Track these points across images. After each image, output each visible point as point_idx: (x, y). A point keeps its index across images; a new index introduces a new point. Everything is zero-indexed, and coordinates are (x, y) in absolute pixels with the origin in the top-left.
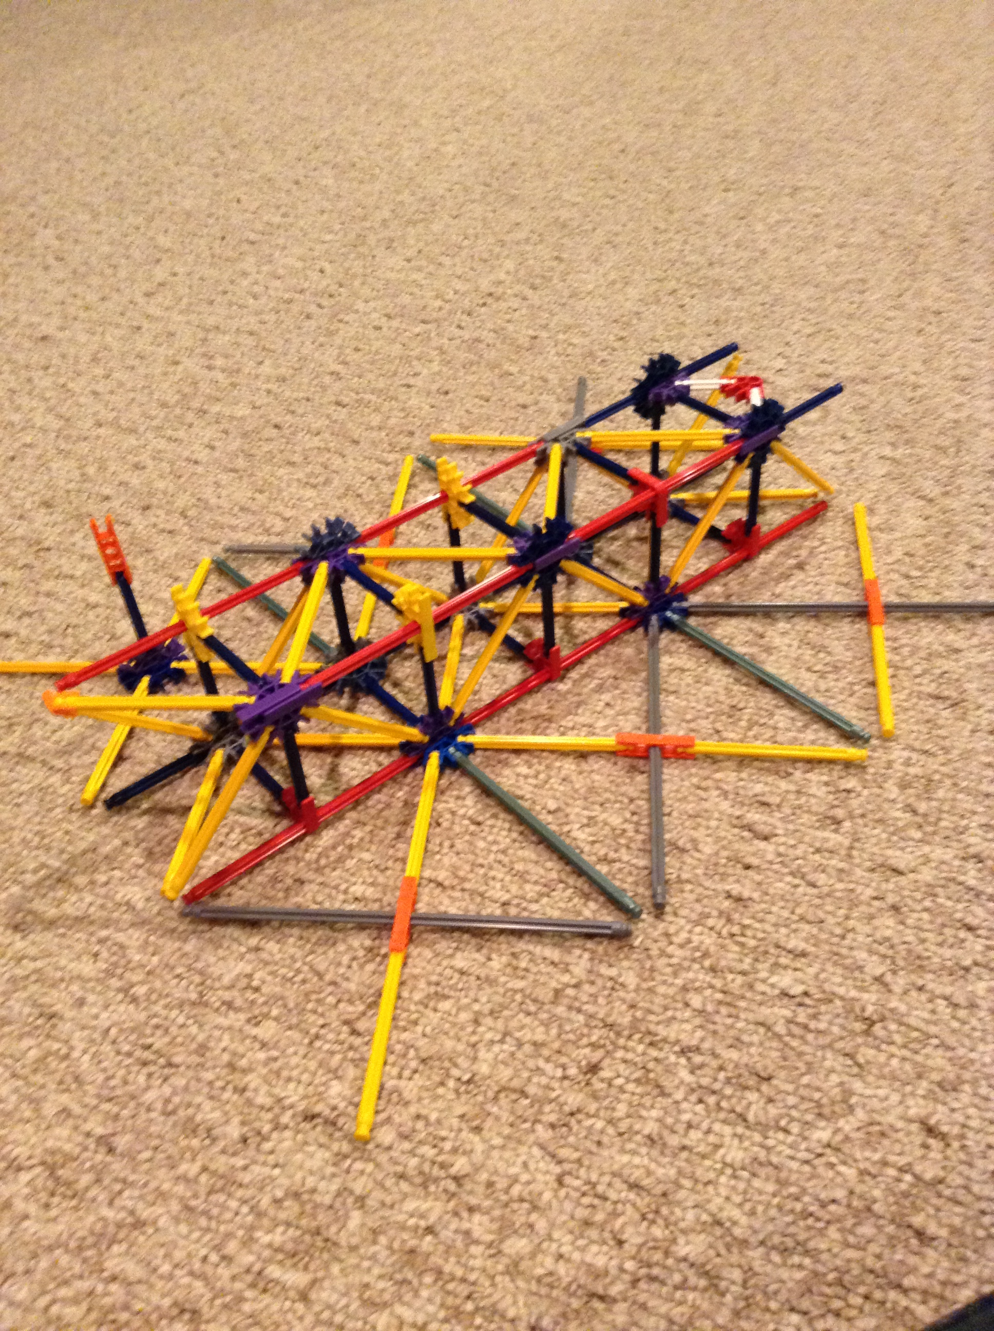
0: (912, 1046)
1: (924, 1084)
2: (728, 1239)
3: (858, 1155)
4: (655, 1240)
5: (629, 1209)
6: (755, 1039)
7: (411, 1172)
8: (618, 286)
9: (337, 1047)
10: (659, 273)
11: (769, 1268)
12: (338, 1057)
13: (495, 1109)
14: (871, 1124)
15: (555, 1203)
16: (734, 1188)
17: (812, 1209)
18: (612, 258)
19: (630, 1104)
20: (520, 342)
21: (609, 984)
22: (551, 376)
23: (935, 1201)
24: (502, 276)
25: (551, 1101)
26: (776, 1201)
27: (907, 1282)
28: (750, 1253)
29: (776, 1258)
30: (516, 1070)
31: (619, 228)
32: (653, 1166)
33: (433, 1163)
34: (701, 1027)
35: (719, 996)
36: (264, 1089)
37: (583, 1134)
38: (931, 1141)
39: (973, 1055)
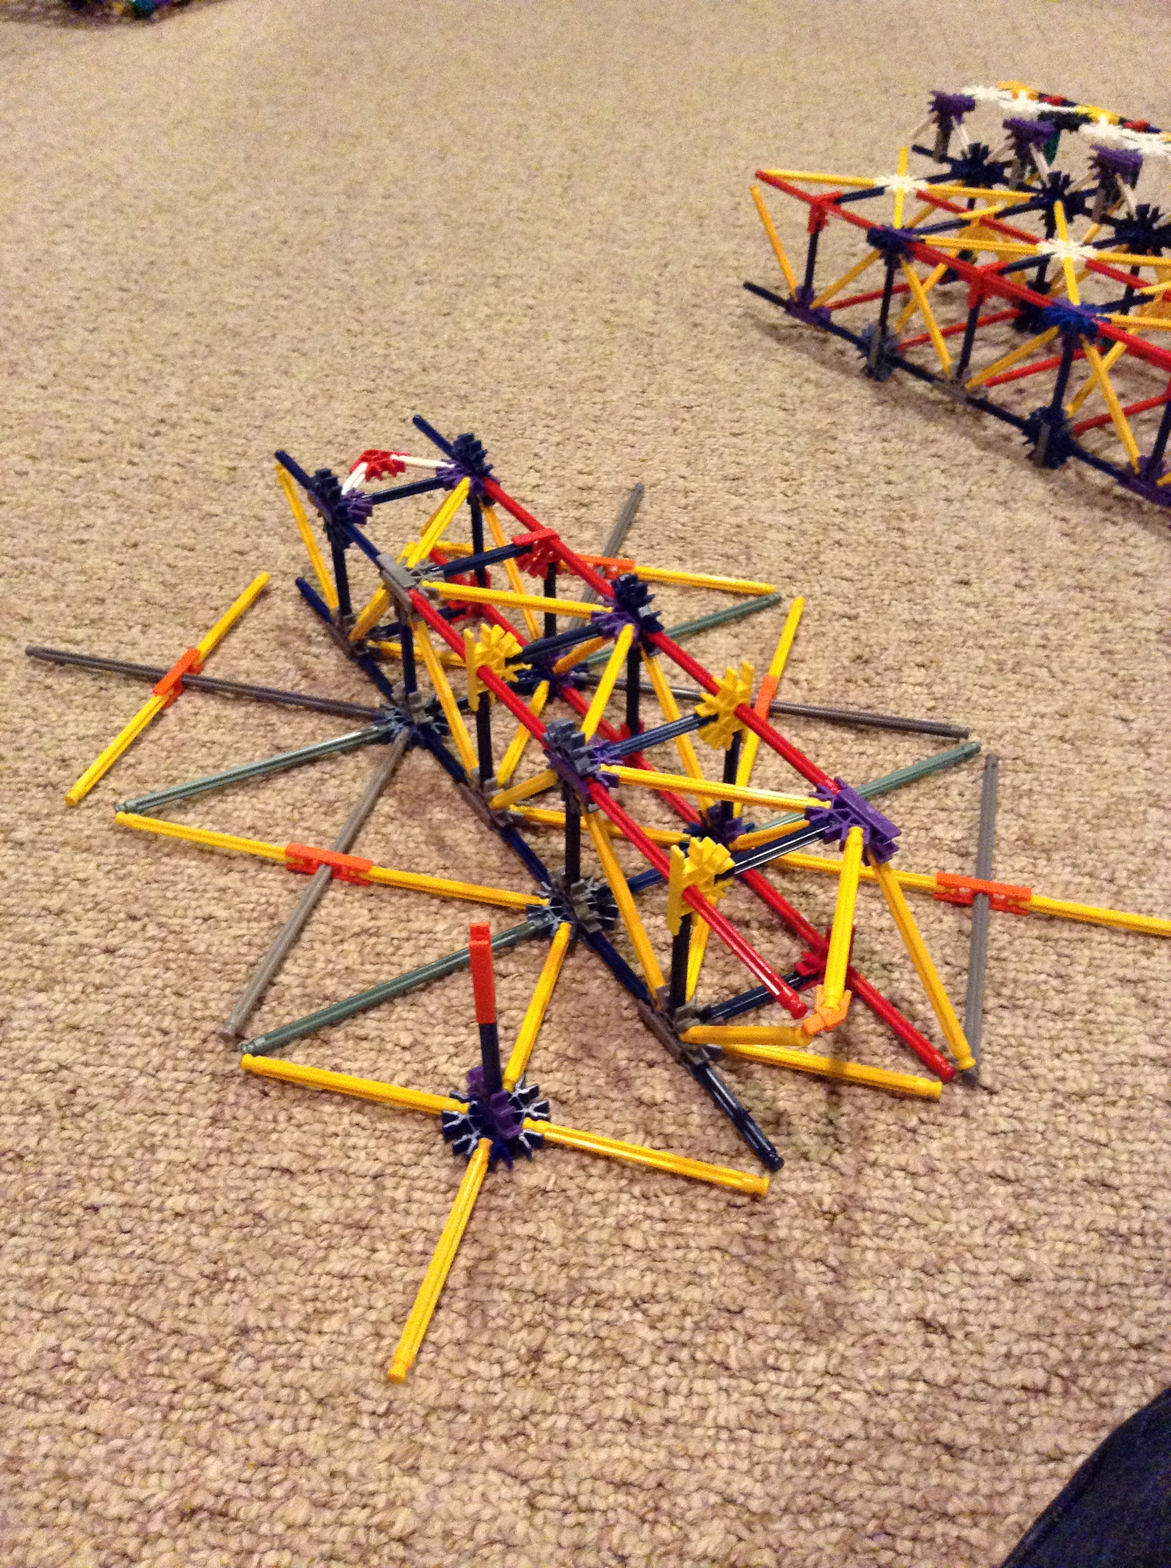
0: (882, 1232)
1: (908, 1273)
2: (747, 1516)
3: (862, 1377)
4: (664, 1543)
5: (623, 1515)
6: (714, 1267)
7: (342, 1547)
8: (321, 401)
9: (201, 1414)
10: (365, 384)
11: (801, 1536)
12: (207, 1426)
13: (428, 1439)
14: (866, 1335)
15: (533, 1534)
16: (735, 1453)
17: (828, 1453)
18: (304, 370)
19: (590, 1385)
20: (216, 476)
21: (530, 1245)
22: (265, 514)
23: (954, 1405)
24: (173, 398)
25: (496, 1408)
26: (787, 1456)
27: (951, 1508)
28: (776, 1526)
29: (806, 1523)
30: (442, 1382)
31: (303, 333)
32: (637, 1454)
33: (368, 1527)
34: (650, 1269)
35: (660, 1227)
36: (115, 1493)
37: (545, 1439)
38: (932, 1337)
39: (948, 1227)
